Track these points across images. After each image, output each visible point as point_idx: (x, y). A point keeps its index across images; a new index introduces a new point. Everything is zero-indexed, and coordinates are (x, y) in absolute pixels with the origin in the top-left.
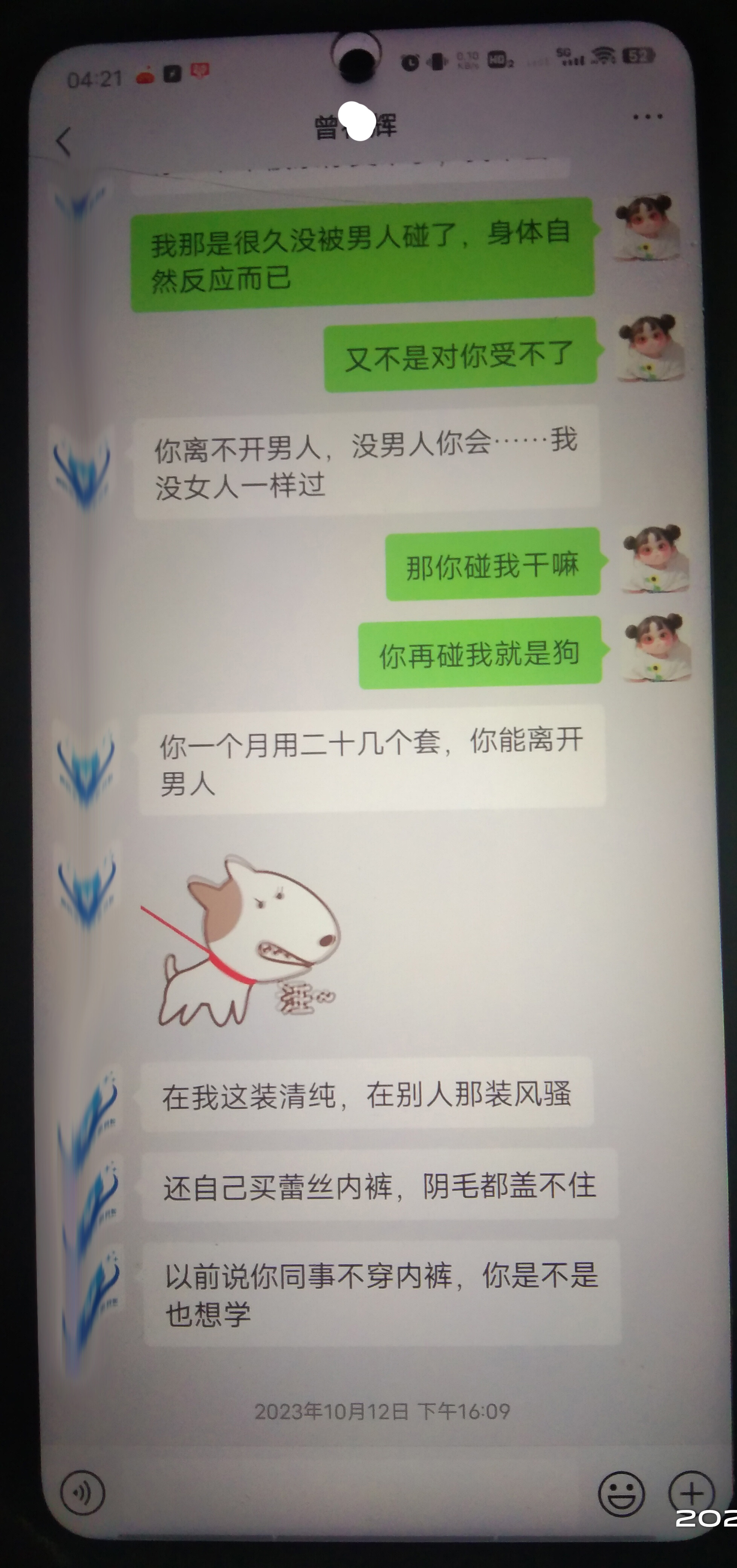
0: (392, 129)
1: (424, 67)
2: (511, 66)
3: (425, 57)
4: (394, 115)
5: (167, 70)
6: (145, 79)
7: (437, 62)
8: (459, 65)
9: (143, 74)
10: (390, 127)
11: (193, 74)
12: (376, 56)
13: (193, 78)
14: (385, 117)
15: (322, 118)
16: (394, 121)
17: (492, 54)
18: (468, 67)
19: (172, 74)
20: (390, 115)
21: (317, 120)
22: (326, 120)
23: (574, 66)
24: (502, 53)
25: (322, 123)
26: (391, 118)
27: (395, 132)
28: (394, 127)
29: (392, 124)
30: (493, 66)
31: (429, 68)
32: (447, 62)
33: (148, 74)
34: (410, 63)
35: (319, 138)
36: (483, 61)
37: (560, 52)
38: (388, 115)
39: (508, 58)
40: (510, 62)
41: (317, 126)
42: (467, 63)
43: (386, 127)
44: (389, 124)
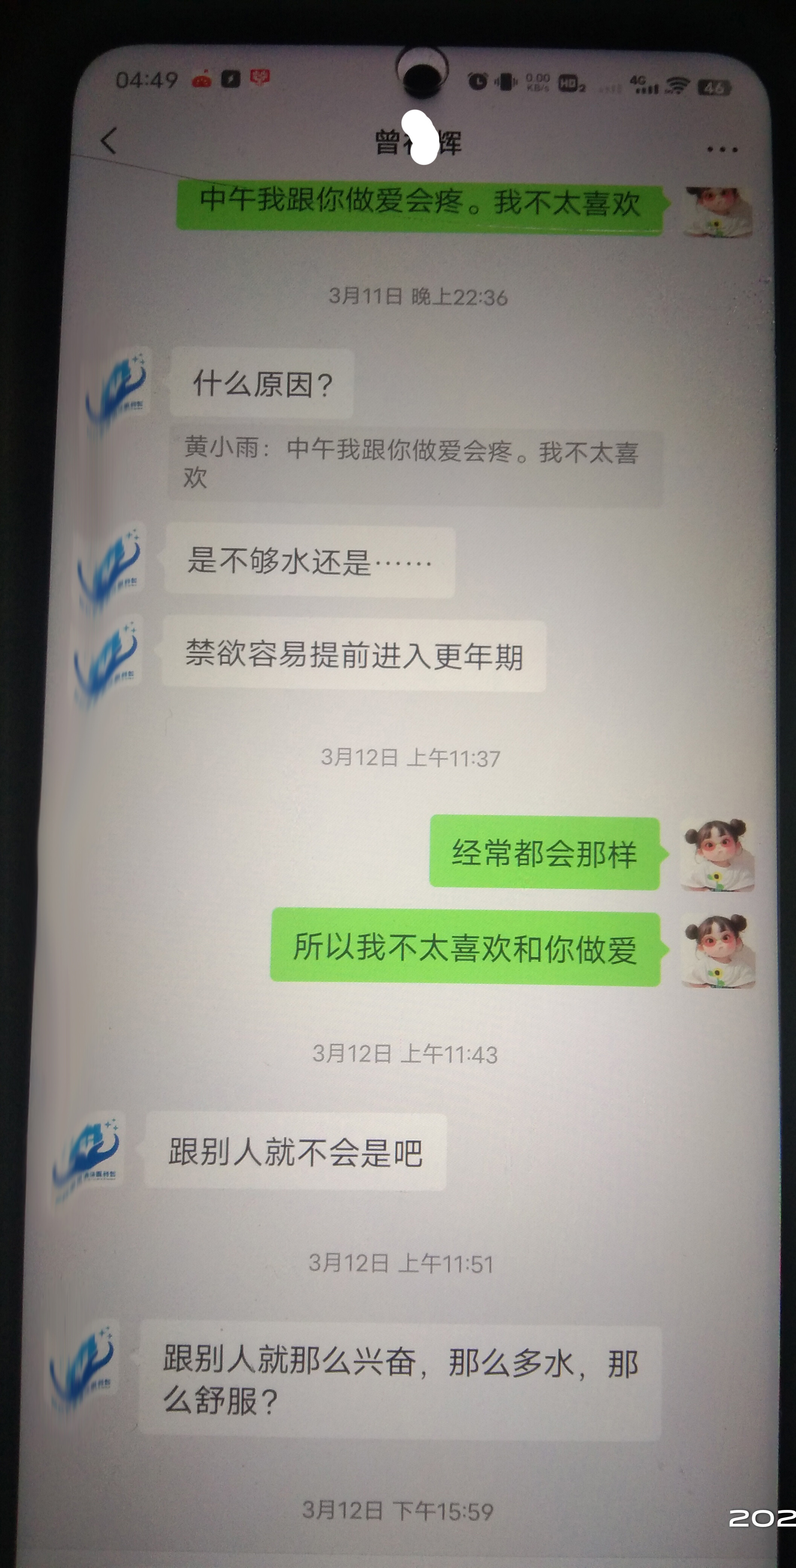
1: (492, 87)
2: (582, 90)
3: (493, 75)
4: (459, 134)
5: (226, 75)
6: (201, 82)
7: (506, 82)
8: (529, 88)
9: (199, 78)
10: (454, 145)
11: (253, 80)
12: (442, 73)
13: (253, 85)
14: (450, 135)
15: (383, 132)
16: (457, 136)
17: (563, 77)
18: (538, 89)
19: (231, 79)
20: (456, 133)
21: (378, 134)
22: (388, 134)
23: (647, 94)
24: (574, 77)
25: (382, 136)
27: (460, 150)
28: (459, 145)
29: (457, 142)
30: (564, 89)
31: (498, 89)
32: (516, 82)
33: (206, 78)
35: (379, 152)
36: (553, 84)
37: (635, 80)
38: (453, 133)
40: (581, 86)
41: (377, 140)
42: (538, 83)
43: (451, 145)
44: (454, 142)
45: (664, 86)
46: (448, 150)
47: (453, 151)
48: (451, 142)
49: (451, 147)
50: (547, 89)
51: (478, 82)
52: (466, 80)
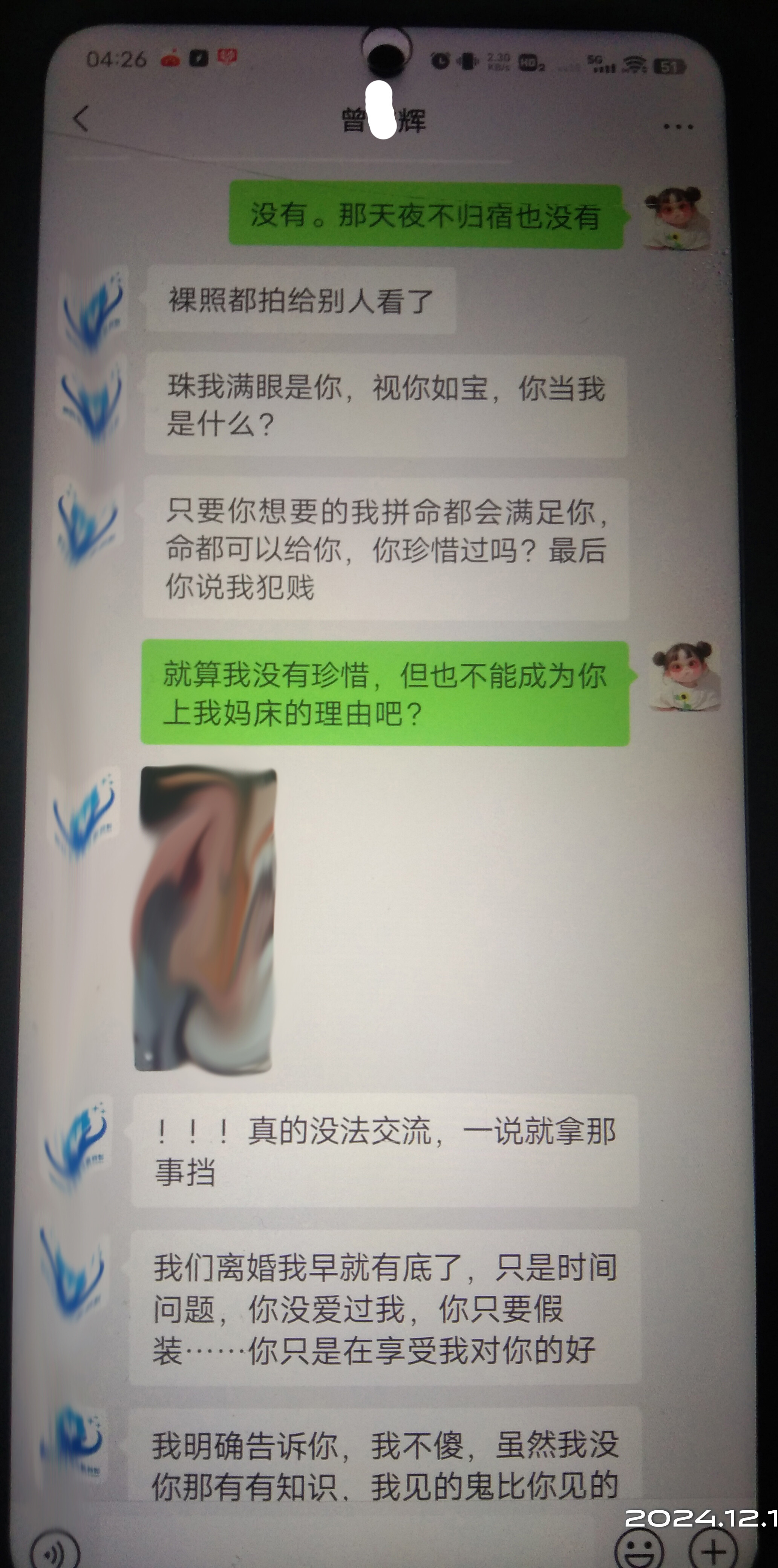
0: (421, 125)
1: (454, 67)
2: (542, 70)
3: (455, 55)
5: (194, 54)
6: (170, 62)
7: (468, 62)
8: (490, 67)
9: (167, 57)
10: (418, 123)
11: (220, 59)
12: (406, 53)
13: (220, 64)
14: (414, 114)
15: (349, 110)
16: (423, 116)
17: (524, 56)
18: (498, 68)
19: (199, 58)
20: (421, 111)
21: (344, 112)
22: (354, 112)
23: (604, 75)
24: (533, 56)
25: (348, 114)
26: (420, 114)
27: (424, 128)
28: (423, 123)
29: (421, 120)
30: (524, 68)
31: (460, 68)
32: (478, 62)
33: (174, 57)
34: (440, 61)
35: (346, 130)
36: (514, 63)
37: (591, 59)
38: (417, 111)
39: (540, 62)
40: (541, 65)
41: (344, 118)
42: (498, 64)
43: (415, 122)
44: (418, 120)
45: (621, 65)
46: (413, 128)
47: (418, 128)
48: (416, 120)
49: (415, 125)
50: (508, 69)
51: (441, 62)
52: (429, 60)
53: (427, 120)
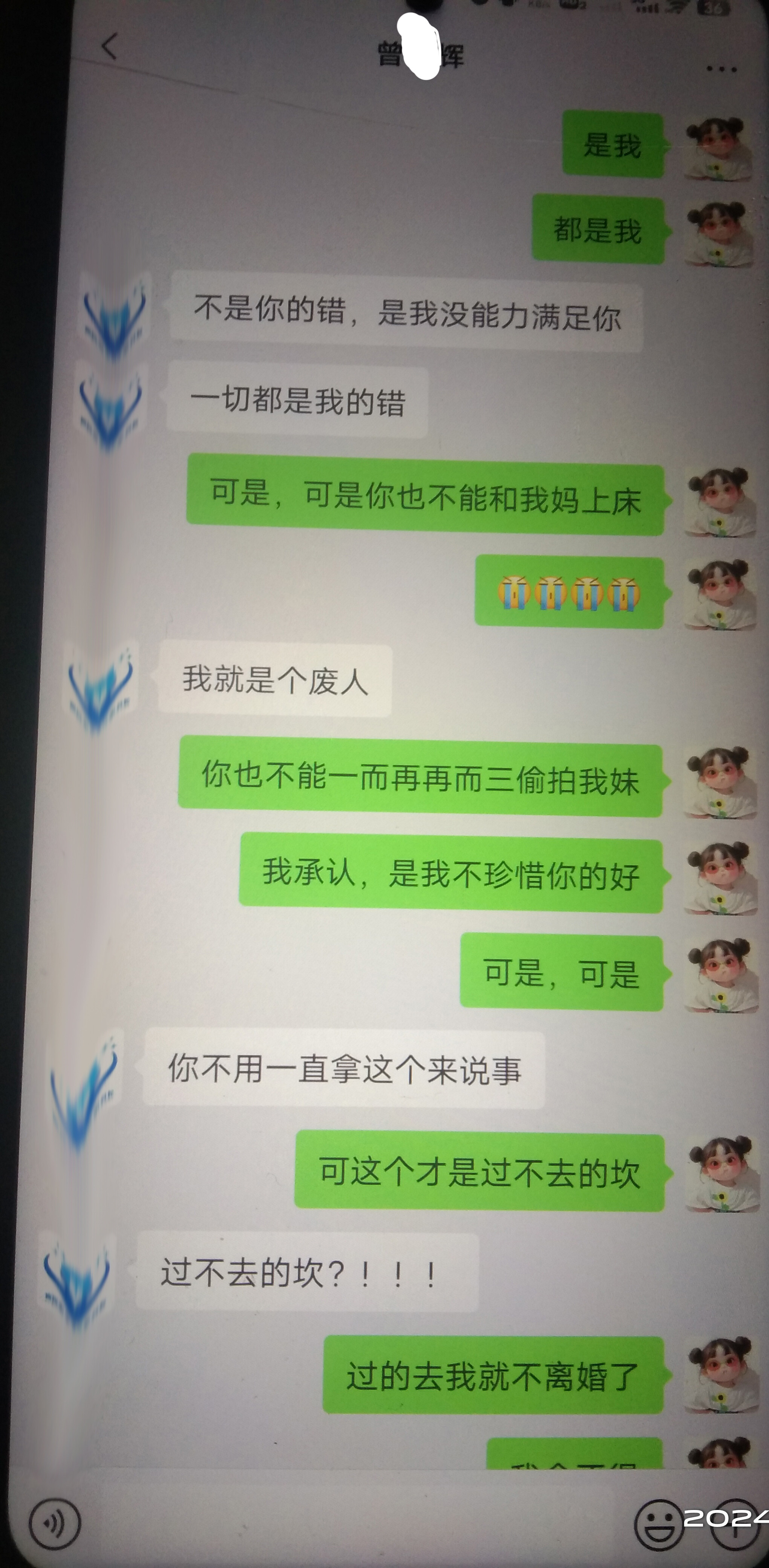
0: (459, 61)
2: (584, 8)
4: (461, 47)
8: (530, 3)
10: (456, 58)
14: (452, 49)
15: (385, 44)
16: (462, 52)
18: (539, 4)
20: (459, 46)
21: (380, 46)
22: (390, 46)
23: (647, 14)
25: (383, 47)
26: (458, 49)
27: (462, 63)
28: (461, 58)
29: (459, 55)
30: (565, 6)
35: (382, 64)
38: (455, 47)
40: (582, 3)
41: (380, 51)
43: (452, 58)
44: (456, 56)
45: (664, 5)
46: (450, 63)
47: (456, 64)
48: (453, 55)
49: (453, 61)
50: (549, 6)
53: (466, 56)
